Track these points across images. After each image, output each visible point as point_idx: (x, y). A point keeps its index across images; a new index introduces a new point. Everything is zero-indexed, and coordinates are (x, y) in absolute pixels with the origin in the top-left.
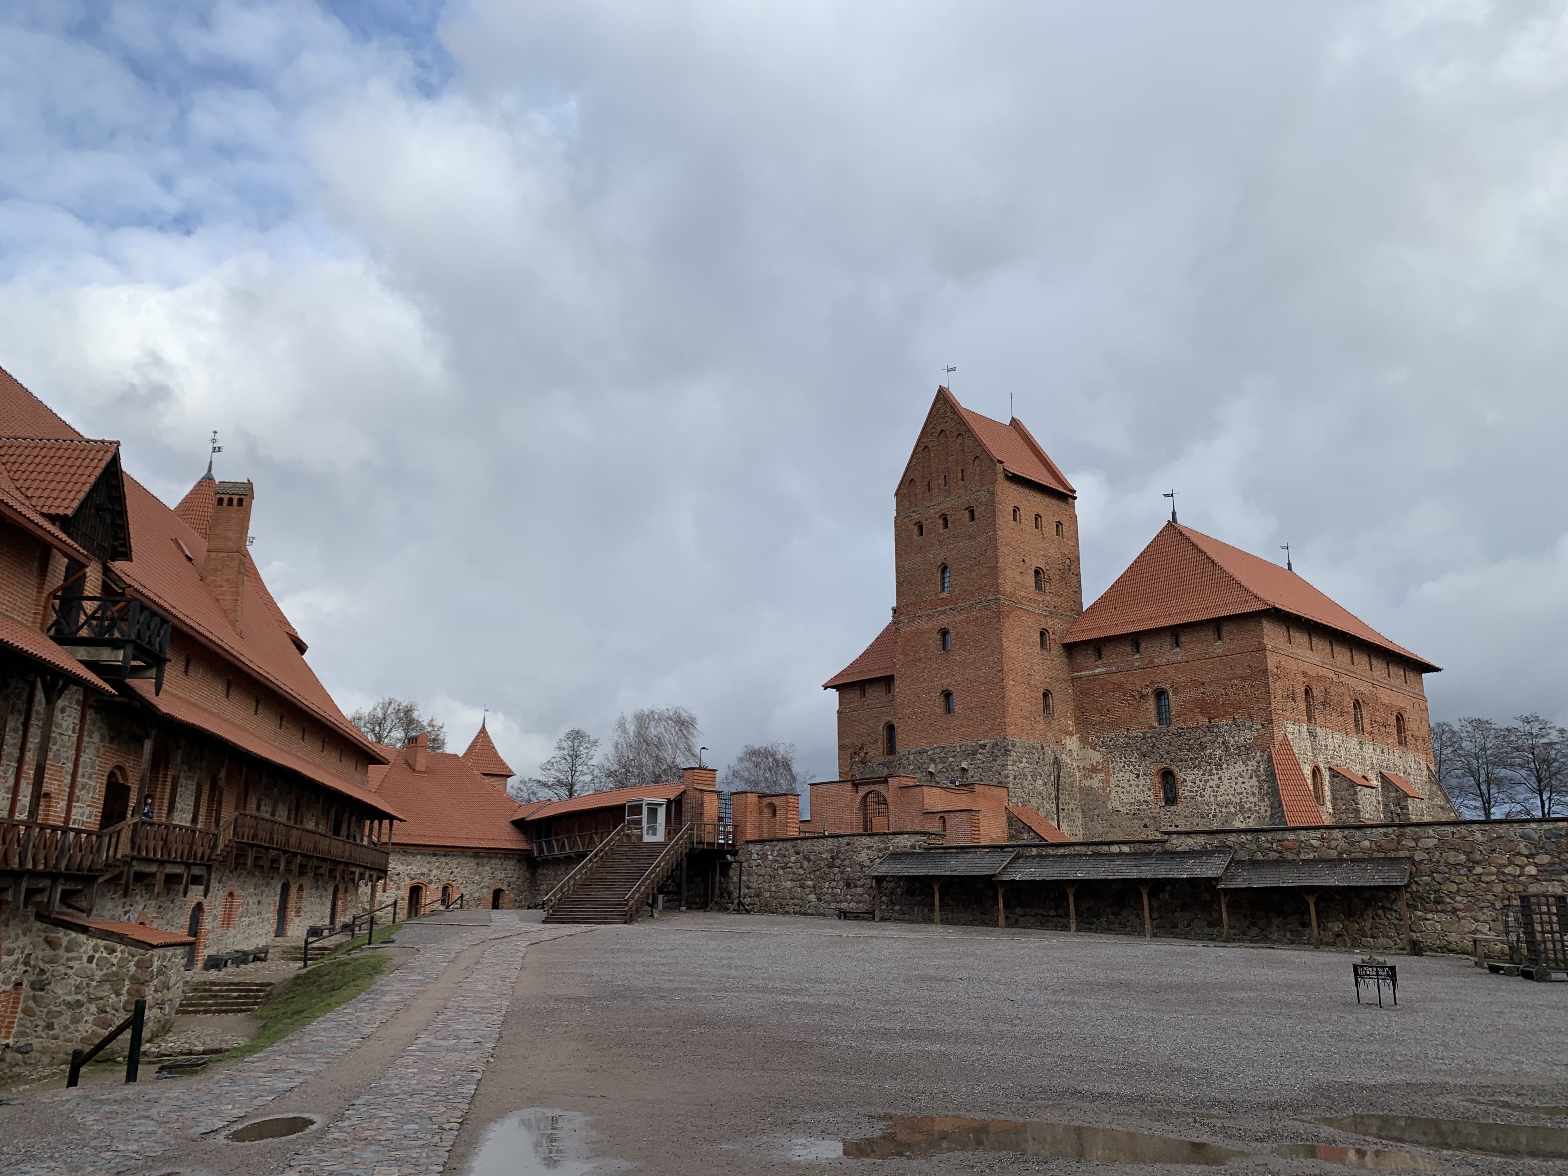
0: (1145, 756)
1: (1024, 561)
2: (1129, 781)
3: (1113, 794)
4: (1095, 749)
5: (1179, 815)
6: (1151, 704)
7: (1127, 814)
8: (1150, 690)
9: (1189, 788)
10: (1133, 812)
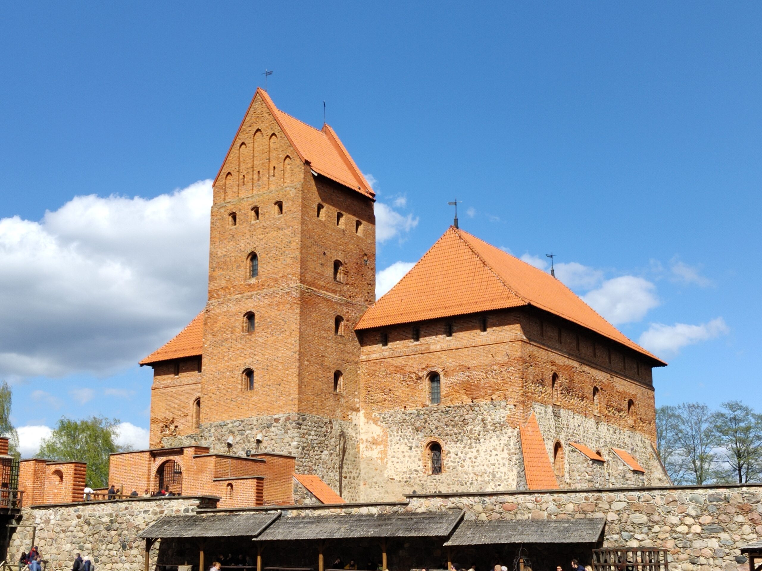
0: (417, 431)
1: (324, 254)
2: (403, 452)
3: (390, 463)
4: (376, 424)
5: (442, 483)
6: (426, 383)
7: (400, 481)
8: (425, 373)
9: (452, 459)
10: (405, 480)
